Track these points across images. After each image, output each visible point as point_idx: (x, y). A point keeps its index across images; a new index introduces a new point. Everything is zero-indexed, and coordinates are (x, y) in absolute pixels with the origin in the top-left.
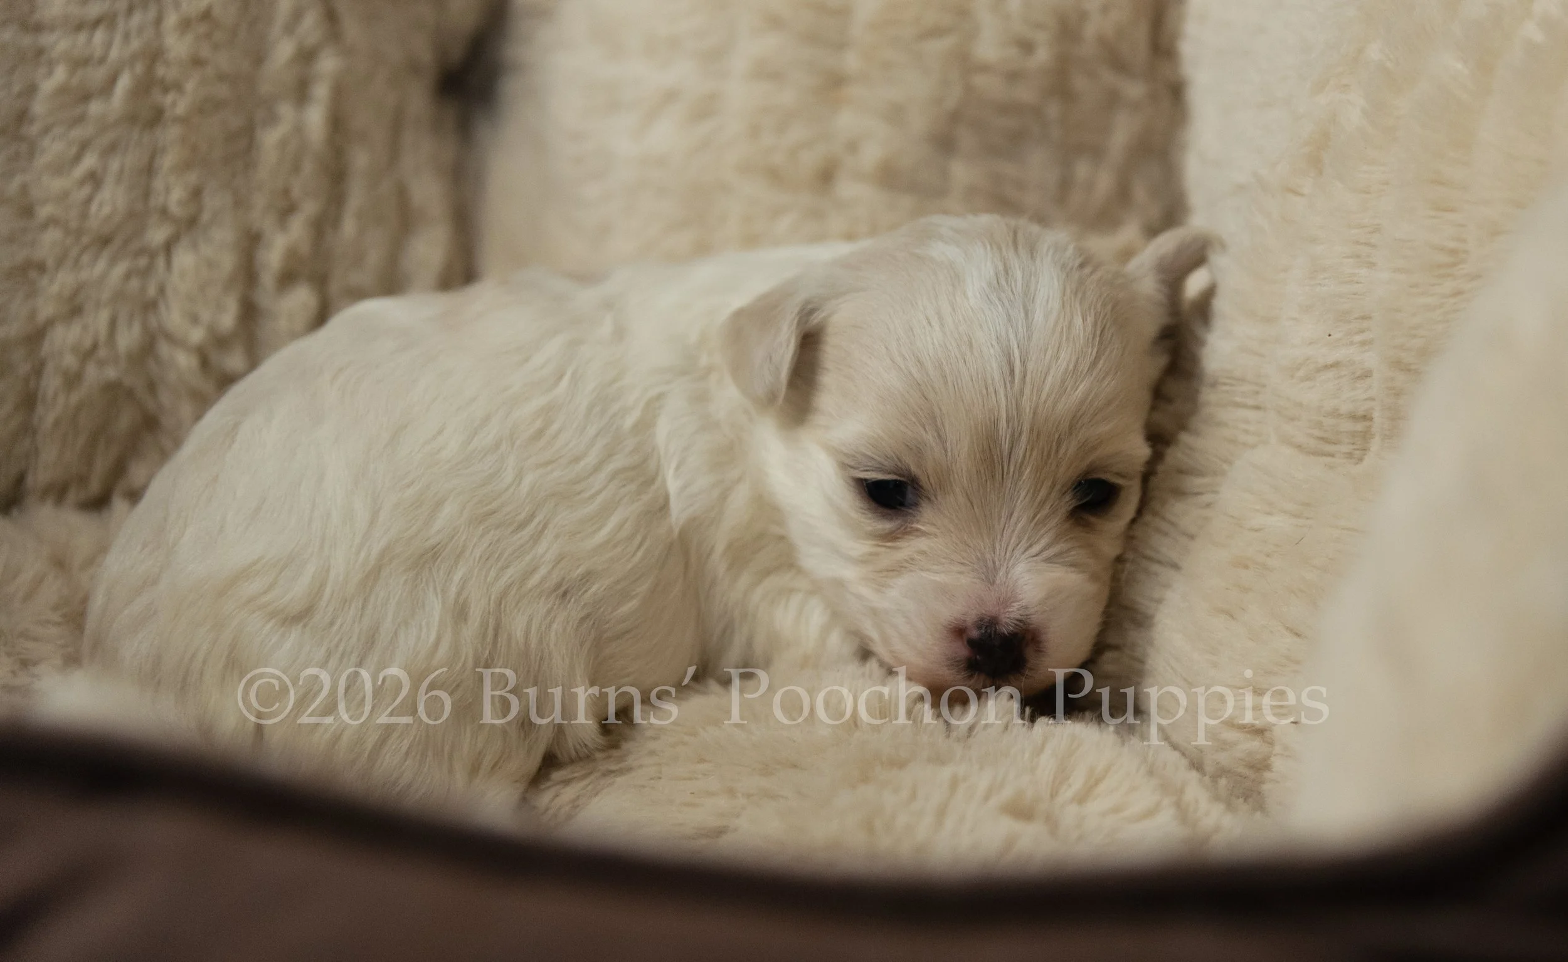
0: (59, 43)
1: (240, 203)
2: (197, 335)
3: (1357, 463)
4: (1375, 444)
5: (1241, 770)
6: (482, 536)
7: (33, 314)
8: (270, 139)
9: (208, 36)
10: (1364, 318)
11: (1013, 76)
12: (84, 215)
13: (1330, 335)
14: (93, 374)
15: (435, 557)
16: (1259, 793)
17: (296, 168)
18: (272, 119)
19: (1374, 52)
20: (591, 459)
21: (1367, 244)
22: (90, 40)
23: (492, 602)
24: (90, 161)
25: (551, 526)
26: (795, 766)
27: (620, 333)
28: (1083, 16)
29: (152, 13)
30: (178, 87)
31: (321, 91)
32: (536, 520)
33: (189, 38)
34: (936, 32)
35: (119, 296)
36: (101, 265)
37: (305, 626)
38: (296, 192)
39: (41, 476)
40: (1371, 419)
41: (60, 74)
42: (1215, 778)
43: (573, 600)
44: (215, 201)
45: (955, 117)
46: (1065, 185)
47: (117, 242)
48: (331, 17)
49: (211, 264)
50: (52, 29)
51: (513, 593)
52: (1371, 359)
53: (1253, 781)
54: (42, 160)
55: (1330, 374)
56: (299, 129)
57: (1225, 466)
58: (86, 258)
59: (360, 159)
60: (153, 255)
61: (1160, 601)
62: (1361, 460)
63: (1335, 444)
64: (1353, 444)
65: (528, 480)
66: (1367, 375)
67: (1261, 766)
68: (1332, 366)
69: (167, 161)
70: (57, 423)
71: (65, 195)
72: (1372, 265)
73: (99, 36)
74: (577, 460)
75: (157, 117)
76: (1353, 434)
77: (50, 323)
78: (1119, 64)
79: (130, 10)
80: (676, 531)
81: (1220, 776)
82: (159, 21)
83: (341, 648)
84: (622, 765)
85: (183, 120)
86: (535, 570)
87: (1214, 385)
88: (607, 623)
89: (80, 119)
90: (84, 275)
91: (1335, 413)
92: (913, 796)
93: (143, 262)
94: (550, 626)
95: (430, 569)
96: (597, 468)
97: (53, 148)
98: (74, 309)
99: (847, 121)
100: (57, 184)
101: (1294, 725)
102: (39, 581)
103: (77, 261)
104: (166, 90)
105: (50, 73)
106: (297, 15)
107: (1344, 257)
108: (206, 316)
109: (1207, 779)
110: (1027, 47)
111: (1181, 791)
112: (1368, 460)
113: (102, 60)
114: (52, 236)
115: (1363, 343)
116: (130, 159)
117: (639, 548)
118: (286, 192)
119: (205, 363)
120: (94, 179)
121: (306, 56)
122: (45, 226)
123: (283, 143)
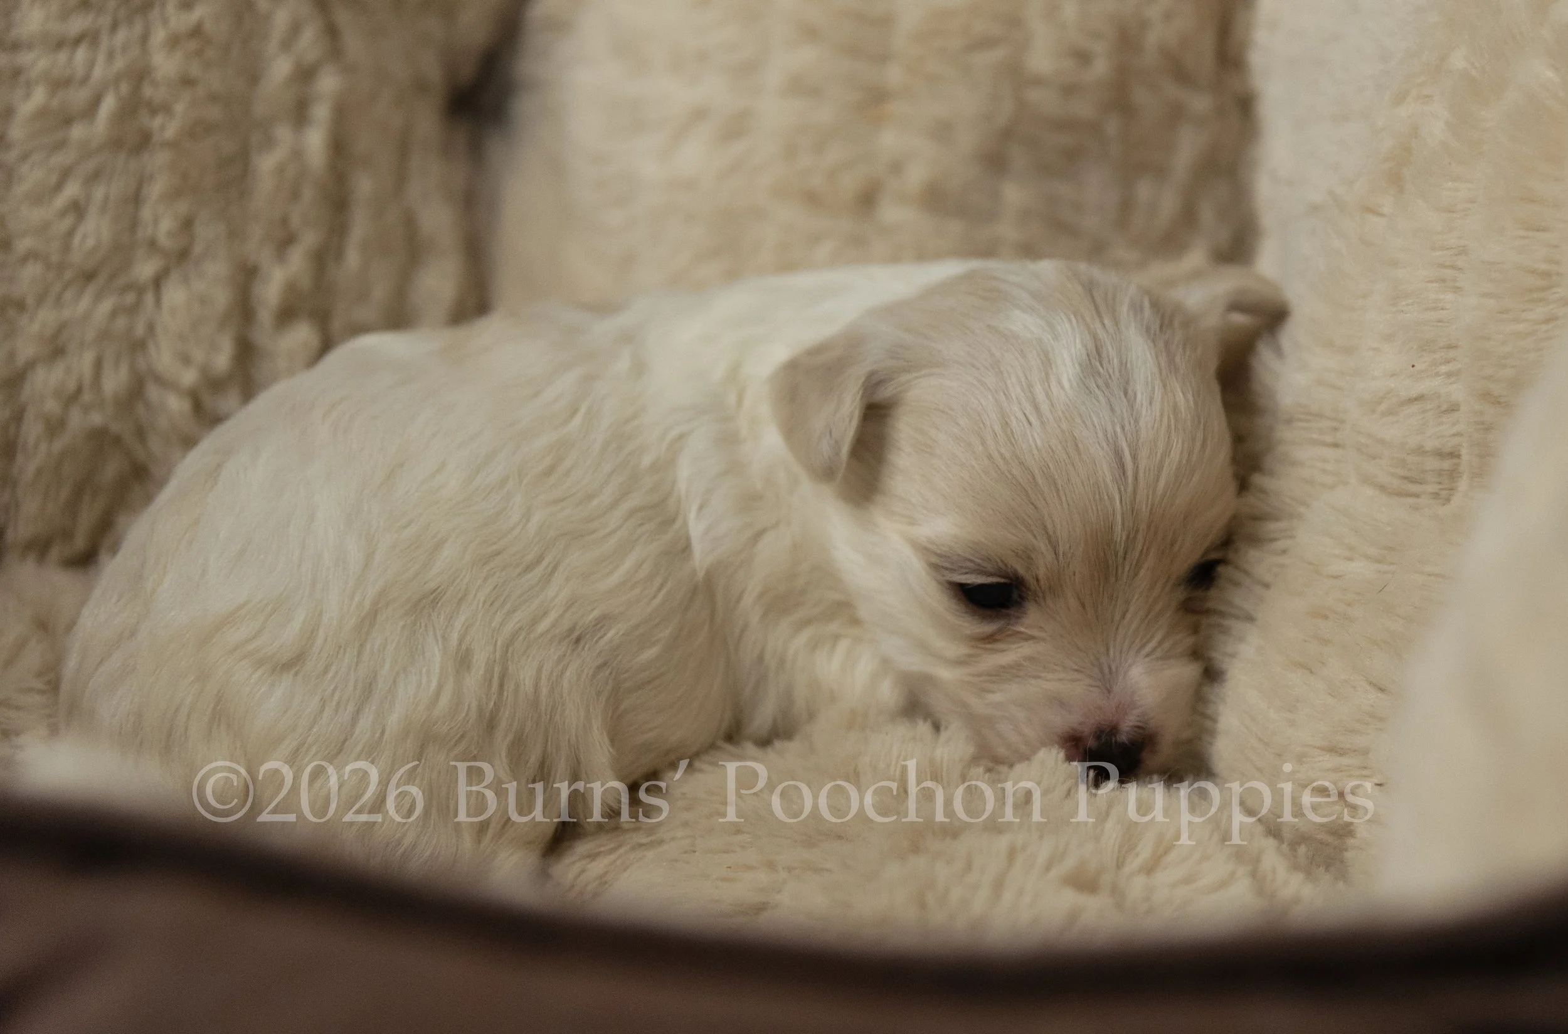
0: (37, 62)
1: (235, 234)
2: (189, 377)
3: (1444, 505)
4: (1463, 485)
5: (1322, 836)
6: (486, 579)
7: (11, 356)
8: (266, 164)
9: (199, 53)
10: (1450, 347)
11: (1069, 90)
12: (66, 248)
13: (1413, 366)
14: (77, 420)
15: (435, 602)
16: (1342, 862)
17: (295, 195)
18: (269, 143)
19: (1458, 60)
20: (606, 496)
21: (1453, 267)
22: (70, 59)
23: (498, 648)
24: (72, 190)
25: (561, 569)
26: (840, 837)
27: (639, 369)
28: (1144, 25)
29: (138, 28)
30: (166, 109)
31: (321, 112)
32: (545, 563)
33: (179, 55)
34: (985, 43)
35: (104, 335)
36: (85, 302)
37: (296, 674)
38: (295, 220)
39: (21, 530)
40: (1459, 456)
41: (40, 96)
42: (1294, 845)
43: (587, 646)
44: (207, 231)
45: (1007, 134)
46: (1126, 206)
47: (102, 278)
48: (332, 32)
49: (203, 301)
50: (30, 46)
51: (521, 638)
52: (1457, 391)
53: (1335, 848)
54: (21, 189)
55: (1414, 408)
56: (297, 154)
57: (1302, 509)
58: (68, 295)
59: (364, 186)
60: (140, 291)
61: (1233, 656)
62: (1448, 500)
63: (1421, 483)
64: (1440, 483)
65: (537, 518)
66: (1454, 408)
67: (1343, 831)
68: (1416, 399)
69: (156, 190)
70: (39, 472)
71: (45, 227)
72: (1457, 290)
73: (81, 54)
74: (589, 497)
75: (144, 142)
76: (1440, 472)
77: (30, 365)
78: (1181, 74)
79: (114, 27)
80: (701, 574)
81: (1299, 844)
82: (145, 38)
83: (336, 698)
84: (652, 838)
85: (173, 145)
86: (545, 613)
87: (1289, 421)
88: (626, 671)
89: (62, 145)
90: (67, 313)
91: (1420, 451)
92: (969, 867)
93: (130, 298)
94: (562, 673)
95: (430, 615)
96: (614, 504)
97: (32, 176)
98: (56, 350)
99: (889, 141)
100: (35, 215)
101: (1378, 787)
102: (20, 646)
103: (59, 298)
104: (154, 111)
105: (28, 96)
106: (295, 29)
107: (1428, 282)
108: (199, 355)
109: (1285, 847)
110: (1083, 58)
111: (1257, 860)
112: (1457, 500)
113: (85, 80)
114: (31, 271)
115: (1449, 375)
116: (115, 188)
117: (660, 589)
118: (284, 221)
119: (198, 407)
120: (77, 209)
121: (305, 74)
122: (24, 259)
123: (281, 169)
